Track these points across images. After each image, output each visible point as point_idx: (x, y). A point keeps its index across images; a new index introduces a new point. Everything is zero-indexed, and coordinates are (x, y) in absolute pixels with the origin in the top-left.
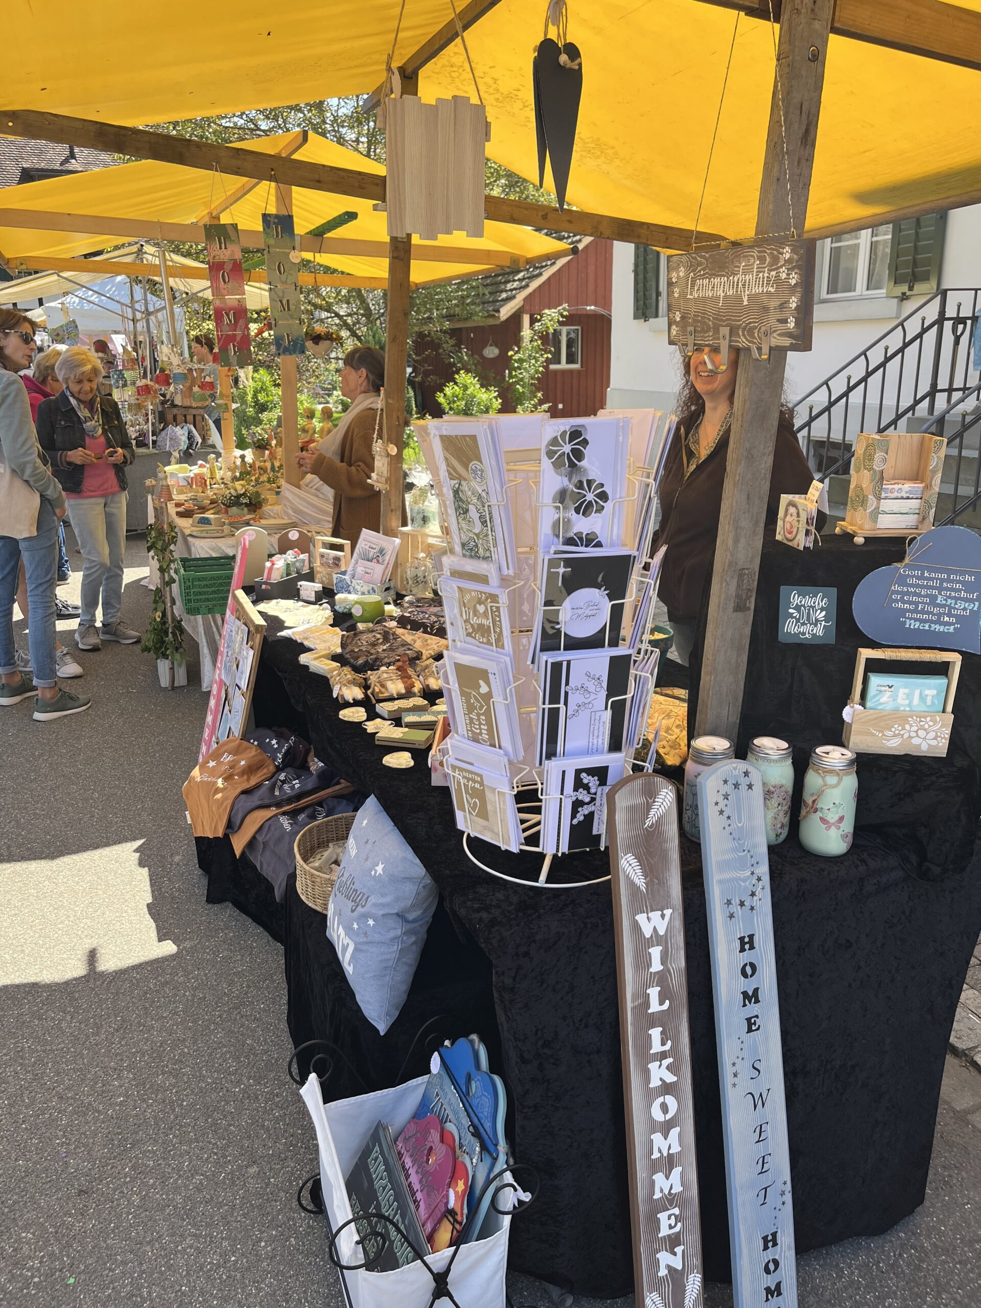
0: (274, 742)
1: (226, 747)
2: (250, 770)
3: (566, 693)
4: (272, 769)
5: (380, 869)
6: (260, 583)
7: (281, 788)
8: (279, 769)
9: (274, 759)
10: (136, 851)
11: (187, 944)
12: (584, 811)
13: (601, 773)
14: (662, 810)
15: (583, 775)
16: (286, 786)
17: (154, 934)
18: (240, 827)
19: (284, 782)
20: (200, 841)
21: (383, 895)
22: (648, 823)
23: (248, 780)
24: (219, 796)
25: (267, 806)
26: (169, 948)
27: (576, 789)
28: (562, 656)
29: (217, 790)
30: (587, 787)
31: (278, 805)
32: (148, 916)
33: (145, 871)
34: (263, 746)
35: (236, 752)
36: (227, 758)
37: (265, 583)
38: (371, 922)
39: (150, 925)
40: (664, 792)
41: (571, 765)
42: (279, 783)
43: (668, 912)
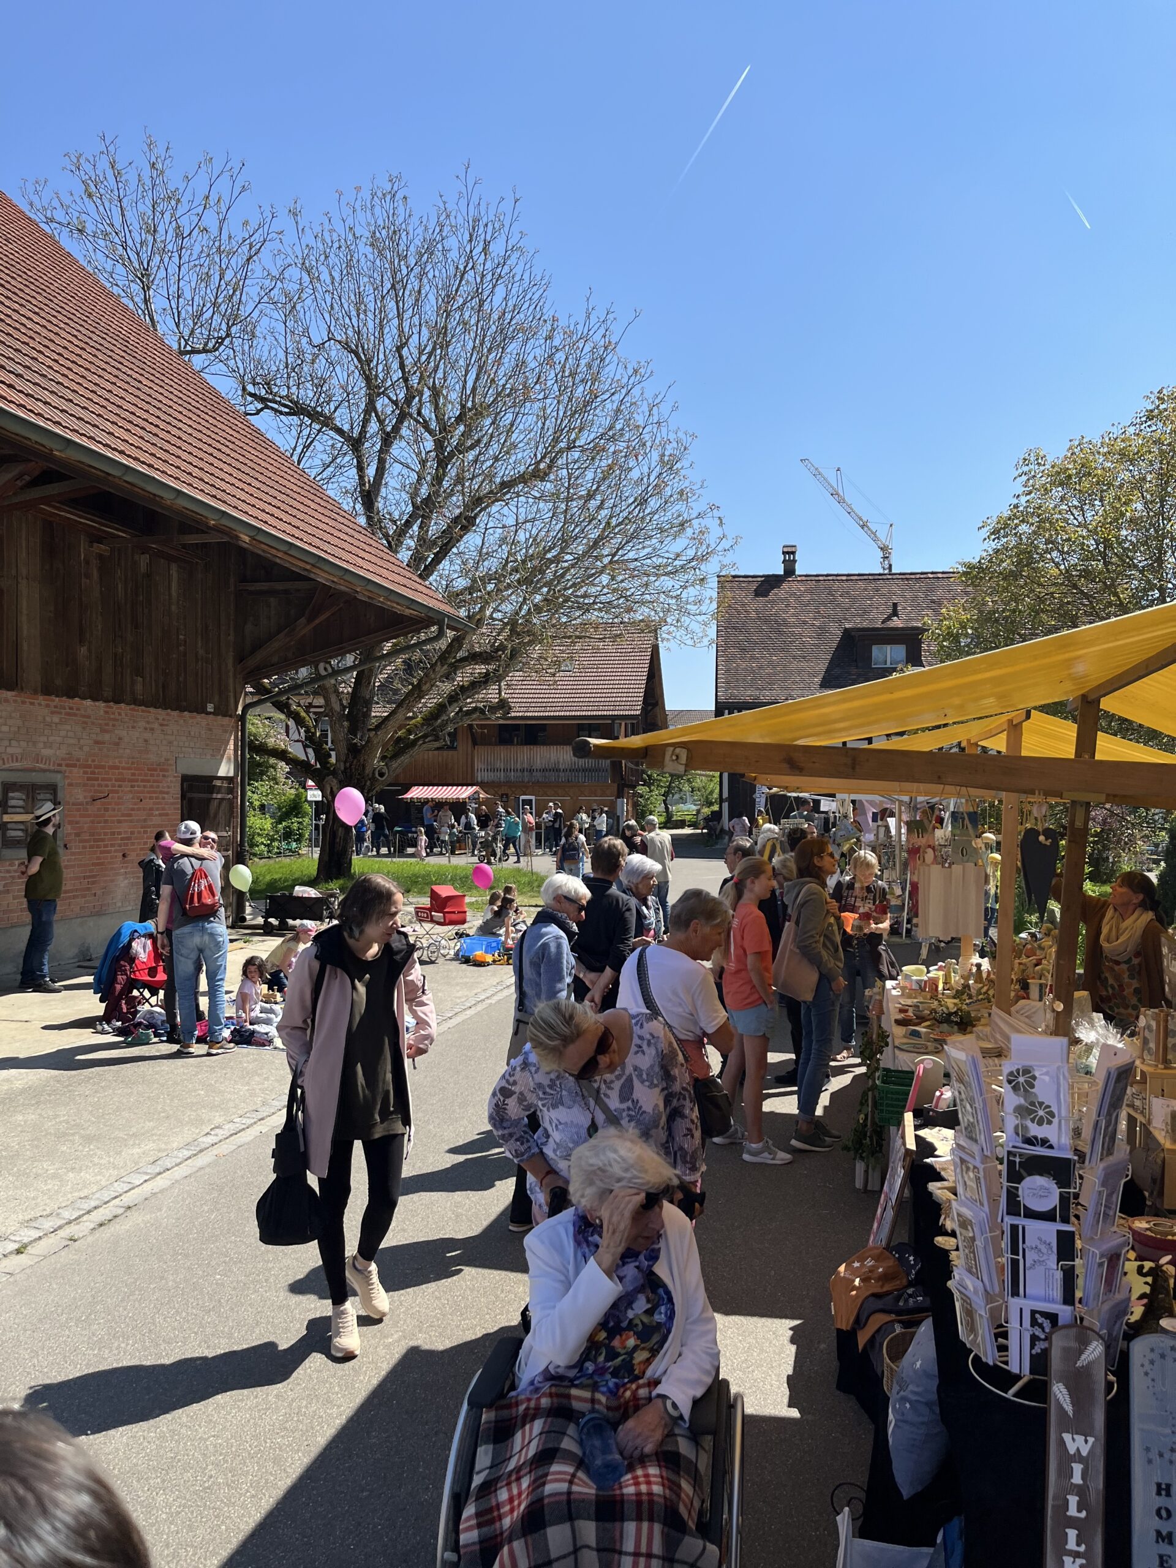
0: (911, 1258)
1: (871, 1253)
2: (885, 1278)
3: (1024, 1250)
4: (905, 1282)
5: (918, 1364)
6: (929, 1110)
7: (906, 1301)
8: (910, 1284)
9: (908, 1274)
10: (791, 1329)
11: (810, 1417)
12: (1040, 1347)
13: (1053, 1318)
14: (1092, 1357)
15: (1037, 1316)
16: (911, 1300)
17: (786, 1400)
18: (865, 1325)
19: (910, 1296)
20: (839, 1331)
21: (918, 1386)
22: (1079, 1364)
23: (882, 1287)
24: (854, 1293)
25: (889, 1312)
26: (795, 1413)
27: (1032, 1326)
28: (1020, 1221)
29: (854, 1288)
30: (1041, 1326)
31: (899, 1313)
32: (786, 1385)
33: (793, 1348)
34: (902, 1260)
35: (877, 1258)
36: (869, 1263)
37: (932, 1110)
38: (908, 1405)
39: (785, 1391)
40: (1095, 1344)
41: (1028, 1305)
42: (906, 1296)
43: (1091, 1440)
